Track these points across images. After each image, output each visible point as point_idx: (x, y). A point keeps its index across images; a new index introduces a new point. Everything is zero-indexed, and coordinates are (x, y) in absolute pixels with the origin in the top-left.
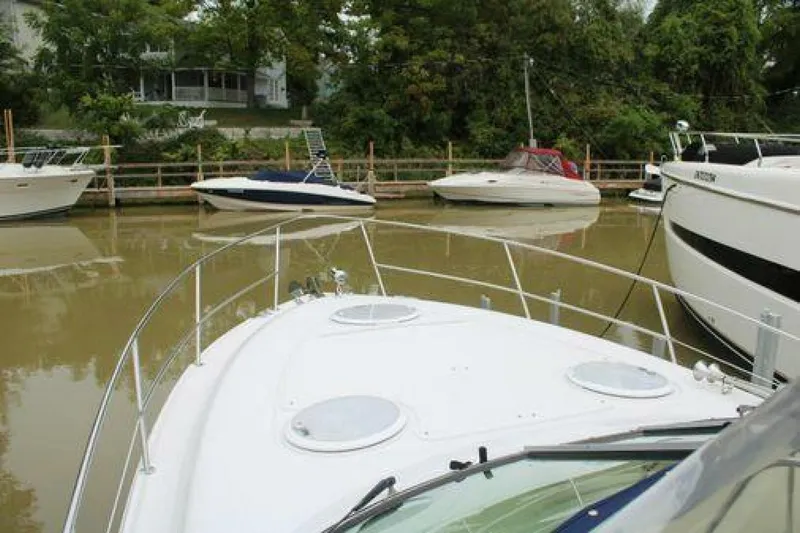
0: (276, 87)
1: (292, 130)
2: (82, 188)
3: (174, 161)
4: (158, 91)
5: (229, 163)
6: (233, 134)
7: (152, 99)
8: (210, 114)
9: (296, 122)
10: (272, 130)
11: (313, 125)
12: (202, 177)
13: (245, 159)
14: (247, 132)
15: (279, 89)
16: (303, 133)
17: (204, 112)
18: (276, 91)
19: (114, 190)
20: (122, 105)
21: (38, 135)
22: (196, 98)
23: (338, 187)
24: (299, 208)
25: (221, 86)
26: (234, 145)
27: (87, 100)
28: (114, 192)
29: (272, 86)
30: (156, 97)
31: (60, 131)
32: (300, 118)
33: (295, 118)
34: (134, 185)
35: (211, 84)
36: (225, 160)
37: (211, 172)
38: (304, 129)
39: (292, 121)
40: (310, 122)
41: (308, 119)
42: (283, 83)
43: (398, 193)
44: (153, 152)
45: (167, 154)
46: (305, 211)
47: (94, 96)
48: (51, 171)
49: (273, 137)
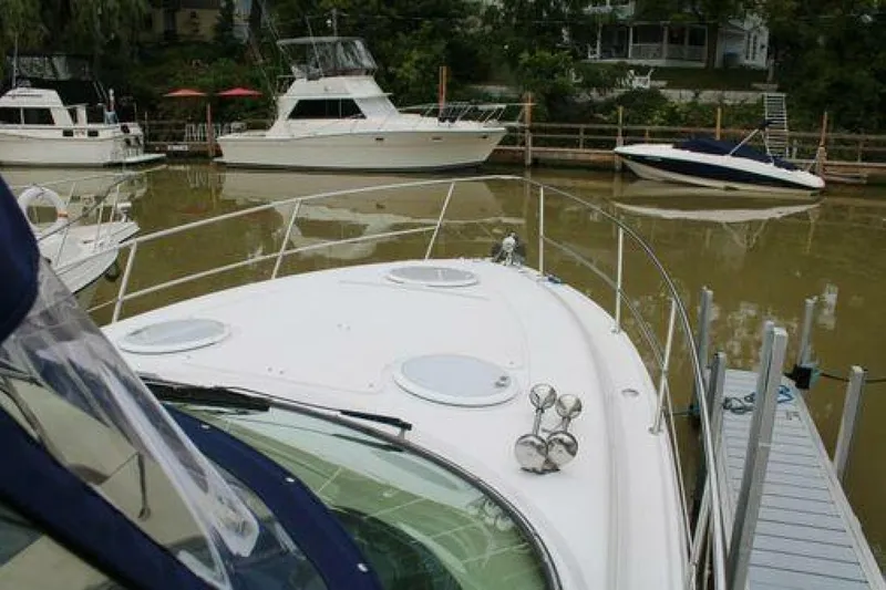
0: (755, 43)
1: (750, 94)
2: (493, 145)
3: (606, 123)
4: (616, 48)
5: (665, 128)
6: (680, 97)
7: (611, 57)
8: (658, 73)
9: (760, 86)
10: (726, 94)
11: (779, 90)
12: (622, 142)
13: (688, 125)
14: (697, 95)
15: (758, 47)
16: (763, 97)
17: (652, 71)
18: (754, 48)
19: (531, 148)
20: (557, 62)
21: (485, 91)
22: (655, 57)
23: (772, 165)
24: (721, 184)
25: (682, 43)
26: (673, 109)
27: (525, 56)
28: (531, 151)
29: (749, 42)
30: (614, 54)
31: (504, 89)
32: (765, 82)
33: (759, 81)
34: (563, 146)
35: (672, 40)
36: (662, 124)
37: (634, 137)
38: (766, 94)
39: (755, 85)
40: (776, 86)
41: (773, 82)
42: (764, 39)
43: (858, 178)
44: (588, 112)
45: (601, 116)
46: (728, 189)
47: (532, 53)
48: (463, 126)
49: (727, 102)
